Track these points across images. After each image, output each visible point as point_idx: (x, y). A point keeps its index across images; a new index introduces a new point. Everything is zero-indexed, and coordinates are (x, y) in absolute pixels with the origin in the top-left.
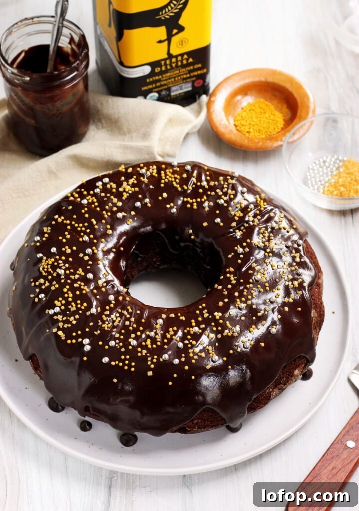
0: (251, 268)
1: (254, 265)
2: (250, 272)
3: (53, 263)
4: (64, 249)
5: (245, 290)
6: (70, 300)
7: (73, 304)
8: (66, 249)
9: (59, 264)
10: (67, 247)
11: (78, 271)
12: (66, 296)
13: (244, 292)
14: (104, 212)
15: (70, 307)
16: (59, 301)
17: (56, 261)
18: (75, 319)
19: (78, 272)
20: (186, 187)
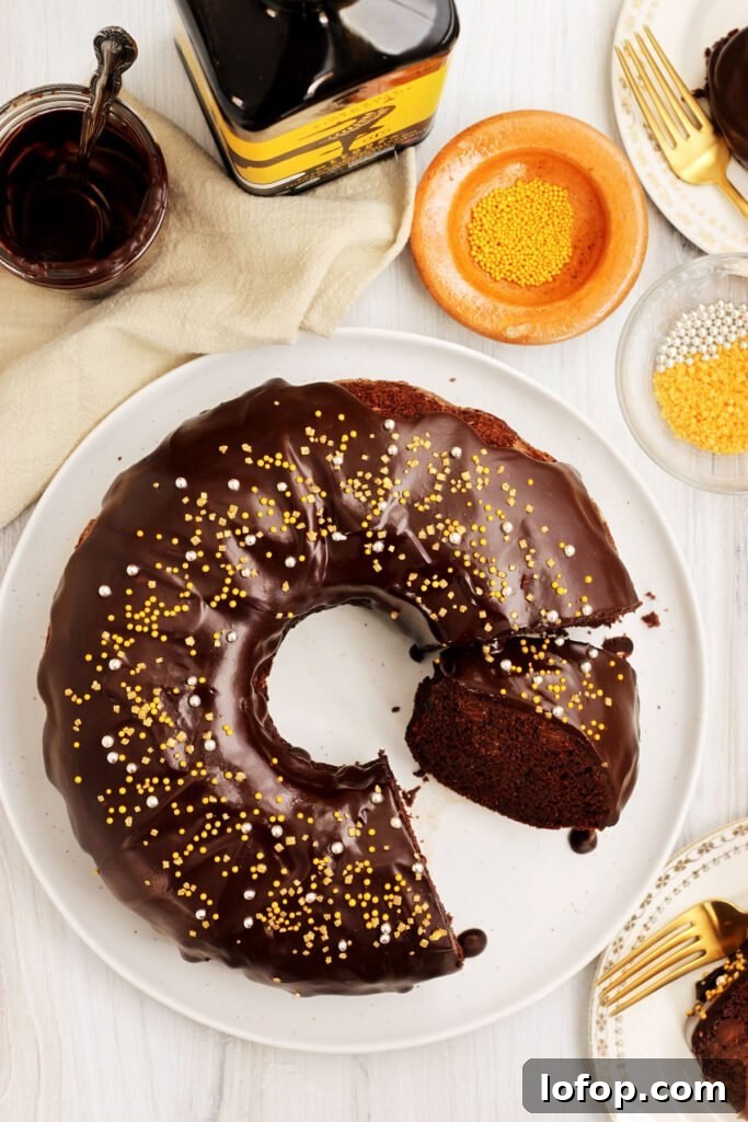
0: (427, 544)
1: (422, 535)
2: (436, 547)
3: (281, 905)
4: (255, 877)
5: (476, 572)
6: (376, 900)
7: (386, 898)
8: (257, 872)
9: (287, 896)
10: (253, 869)
11: (317, 866)
12: (364, 904)
13: (478, 577)
14: (194, 773)
15: (390, 905)
16: (370, 920)
17: (279, 899)
18: (420, 904)
19: (320, 868)
20: (187, 594)
